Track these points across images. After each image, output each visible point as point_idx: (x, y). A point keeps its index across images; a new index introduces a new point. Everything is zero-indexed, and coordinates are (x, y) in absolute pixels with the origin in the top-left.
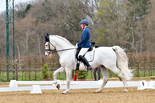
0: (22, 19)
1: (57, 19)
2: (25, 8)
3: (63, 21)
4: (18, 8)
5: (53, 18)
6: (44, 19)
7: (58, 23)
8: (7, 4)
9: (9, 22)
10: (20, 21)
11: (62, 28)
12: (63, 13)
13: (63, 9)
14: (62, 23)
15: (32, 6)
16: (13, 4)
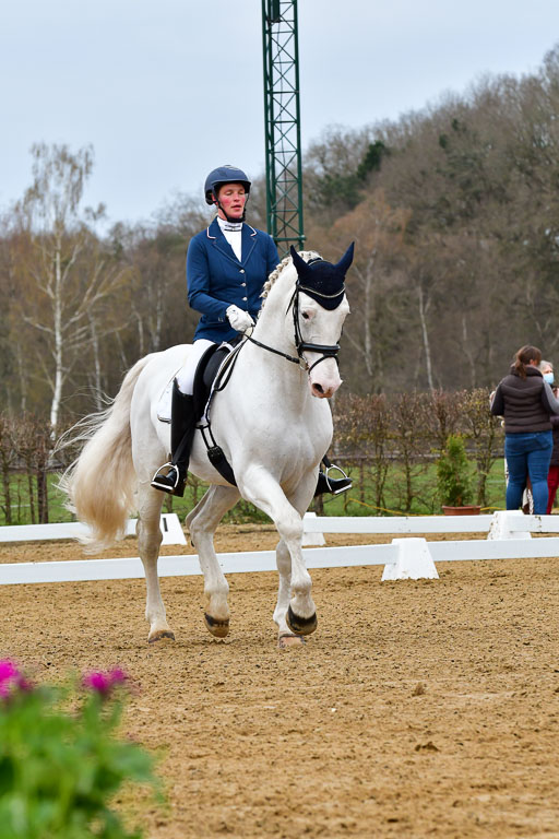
0: (342, 215)
1: (512, 210)
2: (356, 158)
3: (537, 221)
4: (323, 161)
5: (492, 205)
6: (447, 211)
7: (515, 228)
8: (270, 152)
9: (281, 236)
10: (332, 223)
11: (531, 252)
12: (538, 181)
13: (539, 162)
14: (536, 229)
15: (389, 153)
16: (298, 151)
